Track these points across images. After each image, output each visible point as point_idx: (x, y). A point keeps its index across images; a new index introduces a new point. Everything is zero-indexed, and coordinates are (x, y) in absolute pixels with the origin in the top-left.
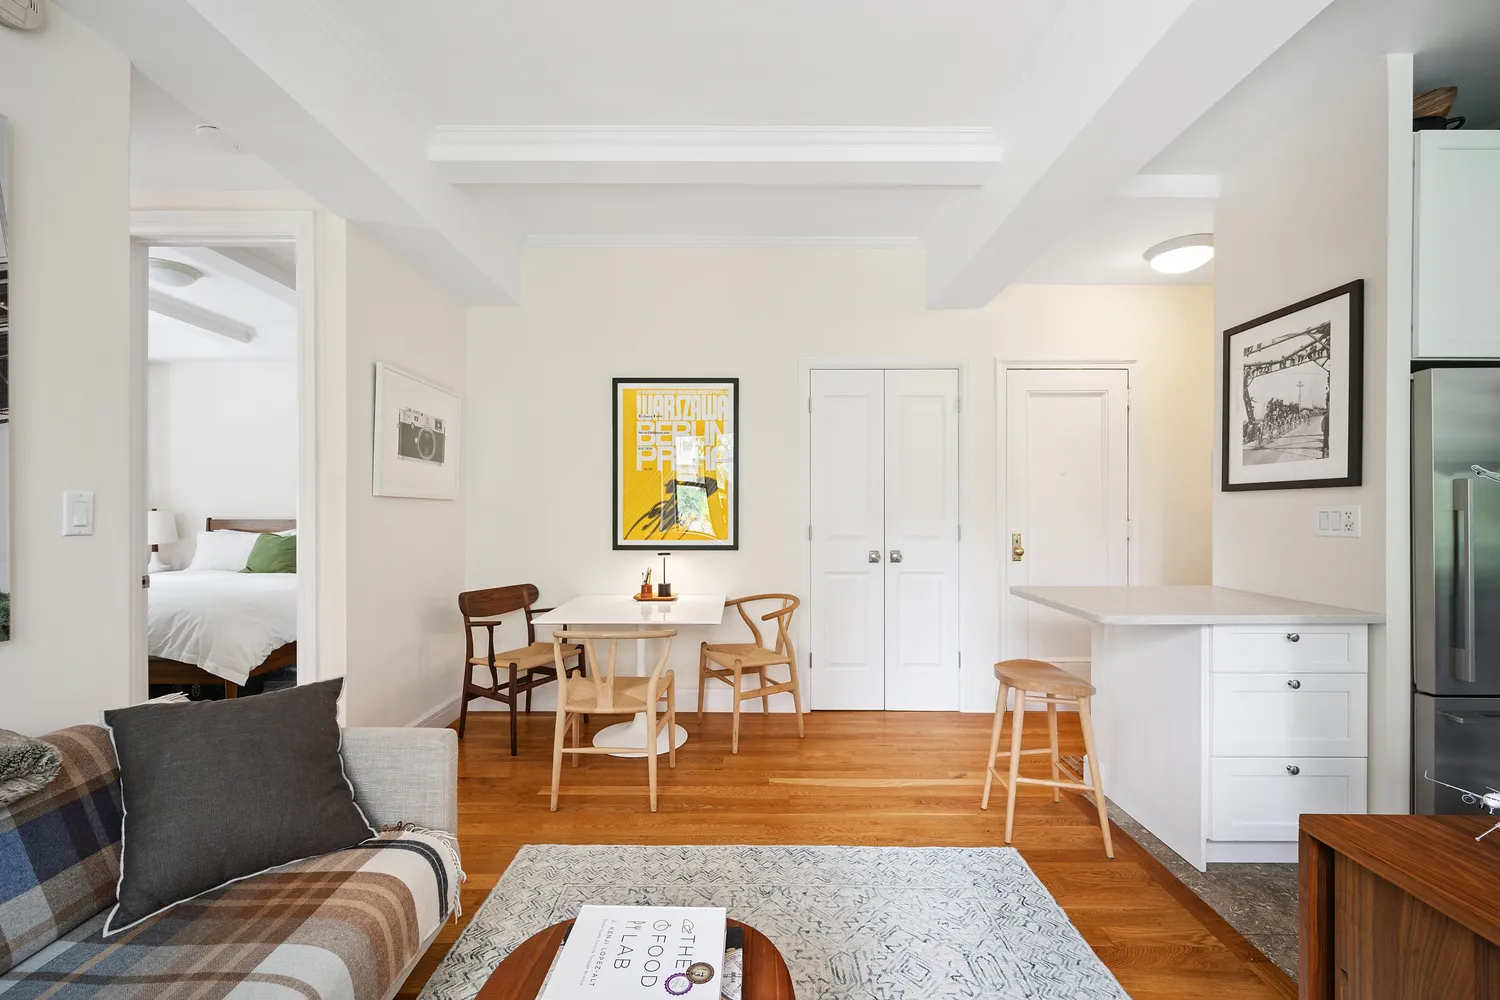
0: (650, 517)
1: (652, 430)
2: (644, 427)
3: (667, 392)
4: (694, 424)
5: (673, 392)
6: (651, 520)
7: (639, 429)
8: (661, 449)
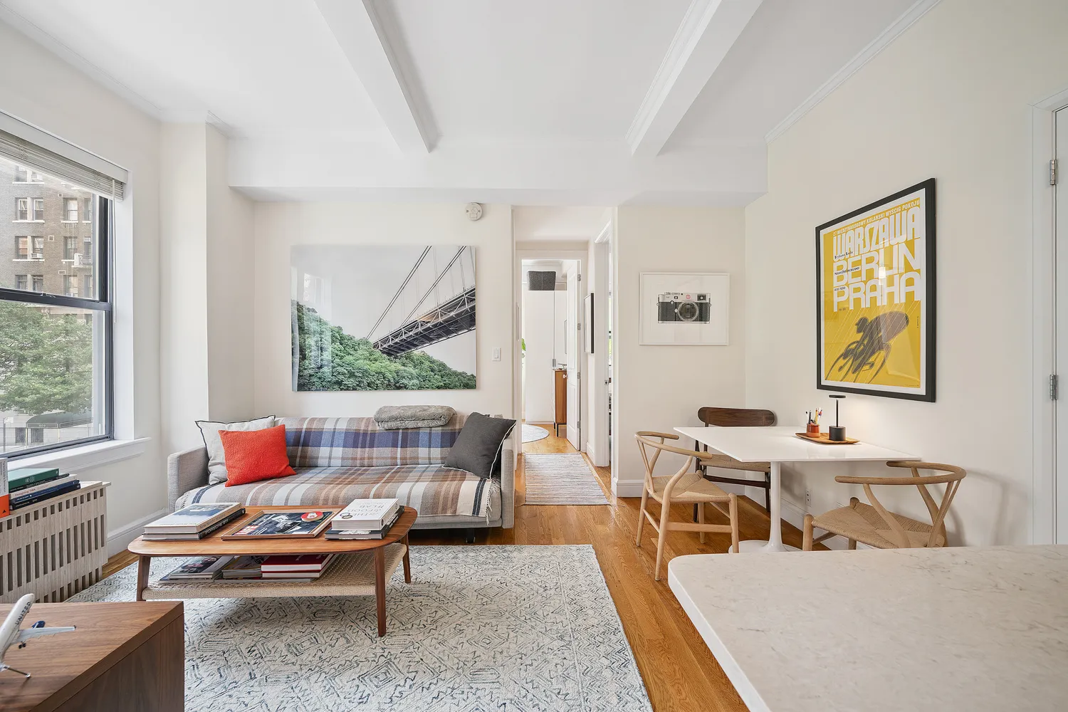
0: (844, 358)
1: (845, 269)
2: (840, 267)
3: (857, 225)
4: (882, 252)
5: (862, 223)
6: (846, 361)
7: (835, 270)
8: (852, 287)
